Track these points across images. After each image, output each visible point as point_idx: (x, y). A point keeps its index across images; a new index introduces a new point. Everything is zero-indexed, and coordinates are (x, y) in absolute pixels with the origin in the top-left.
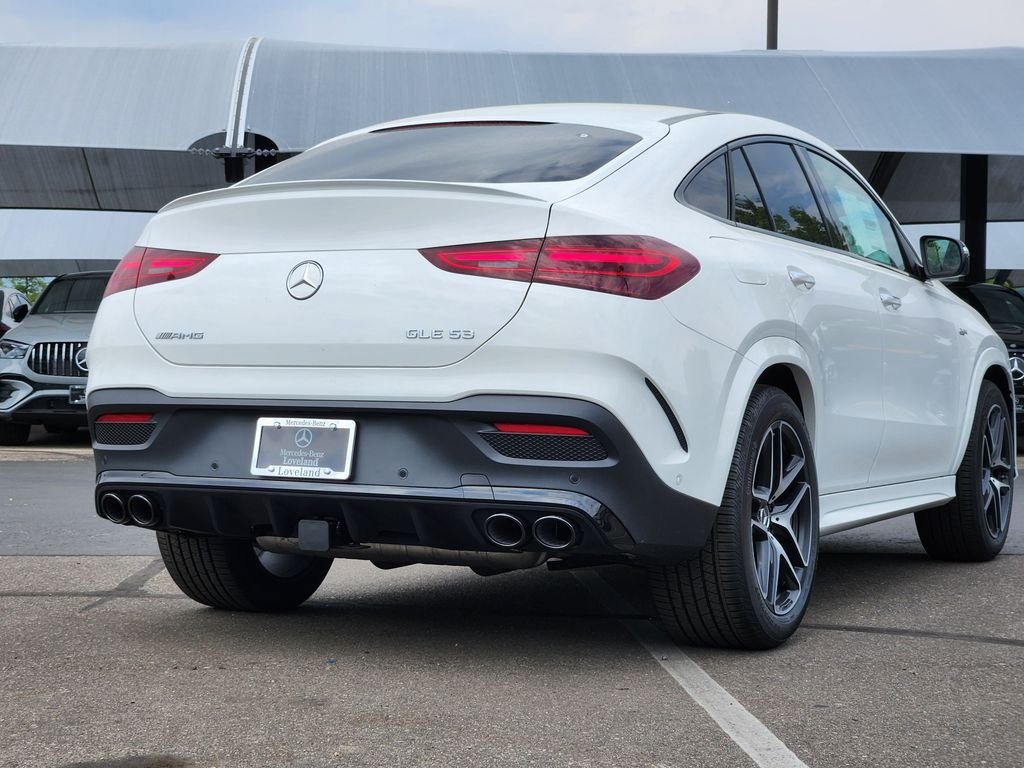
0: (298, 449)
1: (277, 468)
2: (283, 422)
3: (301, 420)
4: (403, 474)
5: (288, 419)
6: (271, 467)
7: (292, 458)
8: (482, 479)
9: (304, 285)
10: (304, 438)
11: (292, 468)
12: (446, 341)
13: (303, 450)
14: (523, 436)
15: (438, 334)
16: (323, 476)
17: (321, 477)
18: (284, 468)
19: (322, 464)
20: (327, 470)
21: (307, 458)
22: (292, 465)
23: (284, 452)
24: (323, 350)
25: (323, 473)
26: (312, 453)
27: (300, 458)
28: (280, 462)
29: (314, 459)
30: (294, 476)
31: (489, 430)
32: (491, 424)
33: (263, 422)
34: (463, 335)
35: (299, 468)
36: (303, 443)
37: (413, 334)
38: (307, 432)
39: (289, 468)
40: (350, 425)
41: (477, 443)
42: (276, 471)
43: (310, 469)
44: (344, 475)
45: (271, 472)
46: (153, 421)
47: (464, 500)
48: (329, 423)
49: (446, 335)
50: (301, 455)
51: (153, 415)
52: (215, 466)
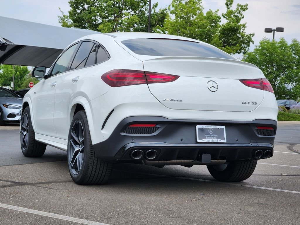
0: (210, 134)
1: (205, 140)
2: (204, 127)
3: (209, 126)
5: (206, 126)
6: (203, 140)
7: (209, 137)
8: (255, 141)
9: (213, 87)
10: (211, 131)
11: (210, 140)
12: (251, 105)
13: (212, 134)
15: (249, 103)
17: (218, 142)
18: (207, 140)
19: (218, 138)
20: (220, 140)
21: (213, 137)
22: (209, 139)
23: (206, 135)
24: (221, 106)
25: (219, 141)
26: (214, 135)
27: (211, 137)
28: (205, 138)
29: (215, 137)
30: (210, 142)
31: (257, 128)
33: (198, 127)
34: (254, 103)
36: (211, 132)
37: (243, 103)
38: (211, 129)
39: (209, 140)
40: (224, 127)
41: (255, 132)
42: (205, 141)
43: (215, 140)
44: (225, 141)
45: (203, 141)
46: (157, 126)
47: (252, 147)
48: (218, 127)
49: (251, 103)
50: (211, 136)
51: (157, 124)
52: (182, 140)
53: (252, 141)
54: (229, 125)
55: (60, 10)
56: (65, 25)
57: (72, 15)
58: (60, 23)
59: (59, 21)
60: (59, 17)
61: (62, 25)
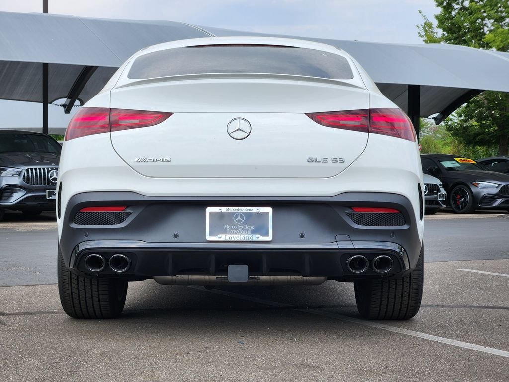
0: (236, 225)
2: (224, 209)
3: (237, 208)
4: (302, 236)
5: (228, 208)
6: (220, 236)
7: (233, 230)
8: (347, 238)
9: (239, 131)
10: (239, 218)
11: (234, 236)
12: (330, 163)
13: (240, 225)
14: (368, 214)
15: (325, 160)
16: (255, 239)
18: (228, 236)
19: (253, 232)
20: (258, 236)
21: (243, 229)
22: (233, 234)
23: (227, 227)
25: (255, 237)
26: (246, 227)
27: (238, 229)
28: (225, 232)
29: (247, 230)
30: (236, 240)
31: (350, 211)
32: (351, 208)
33: (210, 210)
34: (338, 161)
35: (239, 236)
36: (239, 221)
37: (310, 160)
38: (240, 214)
39: (232, 236)
40: (269, 210)
41: (344, 218)
42: (223, 237)
43: (245, 236)
44: (269, 238)
45: (220, 238)
46: (128, 210)
47: (339, 249)
48: (255, 210)
49: (329, 160)
50: (239, 227)
51: (127, 207)
52: (176, 236)
53: (338, 238)
54: (280, 205)
55: (420, 14)
56: (431, 40)
57: (442, 21)
58: (422, 37)
59: (419, 33)
60: (419, 28)
61: (424, 41)
